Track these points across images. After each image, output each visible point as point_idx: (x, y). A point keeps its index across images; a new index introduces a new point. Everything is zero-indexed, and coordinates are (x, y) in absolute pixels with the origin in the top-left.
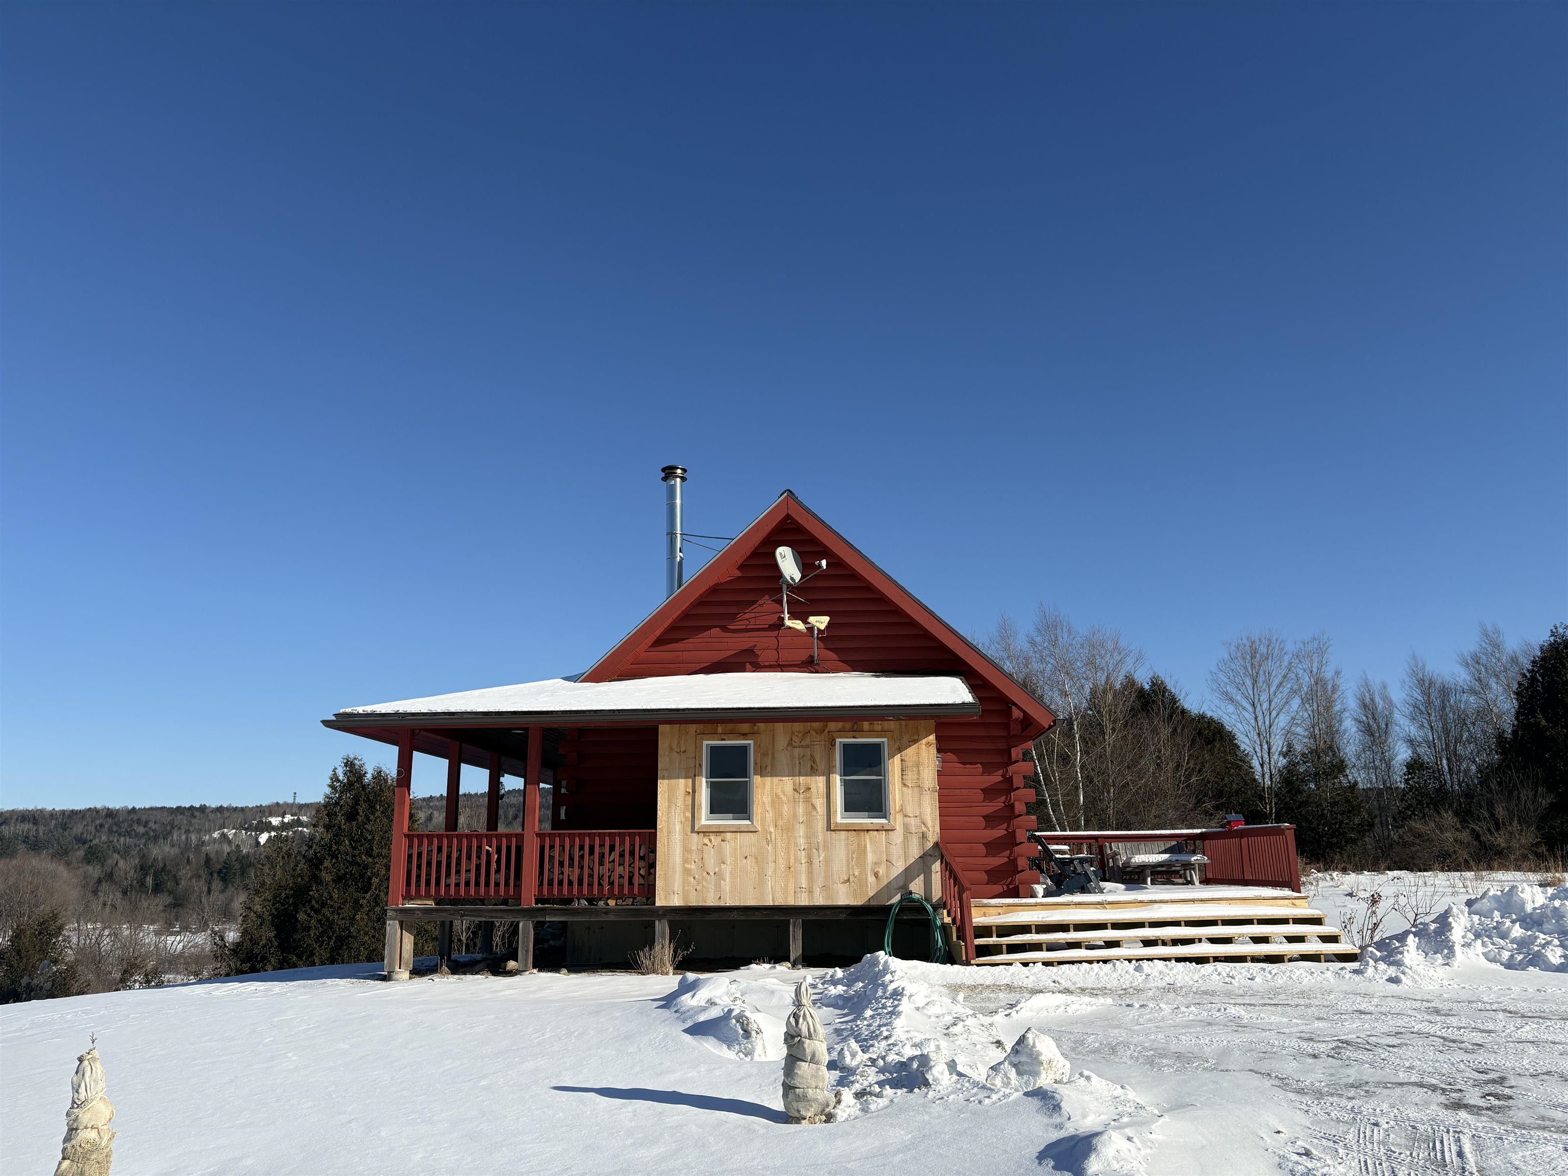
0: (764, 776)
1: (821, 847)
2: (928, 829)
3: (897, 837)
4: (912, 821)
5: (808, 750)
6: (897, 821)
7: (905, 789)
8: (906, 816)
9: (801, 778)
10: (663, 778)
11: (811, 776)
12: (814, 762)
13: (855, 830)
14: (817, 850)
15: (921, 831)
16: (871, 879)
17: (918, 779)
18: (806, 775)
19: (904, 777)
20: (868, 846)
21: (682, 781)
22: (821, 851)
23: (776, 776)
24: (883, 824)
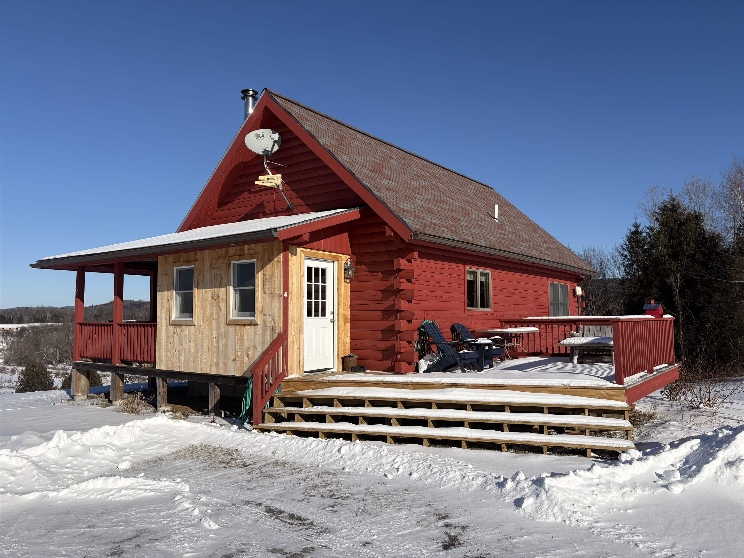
0: (199, 289)
1: (223, 336)
2: (275, 324)
3: (259, 329)
4: (268, 319)
5: (219, 270)
6: (259, 318)
7: (264, 295)
8: (265, 315)
9: (216, 289)
10: (159, 291)
11: (220, 288)
12: (221, 278)
13: (239, 325)
14: (221, 338)
15: (271, 325)
16: (246, 359)
17: (271, 288)
18: (218, 288)
19: (265, 286)
20: (245, 336)
21: (166, 292)
22: (223, 338)
23: (205, 288)
24: (251, 320)
